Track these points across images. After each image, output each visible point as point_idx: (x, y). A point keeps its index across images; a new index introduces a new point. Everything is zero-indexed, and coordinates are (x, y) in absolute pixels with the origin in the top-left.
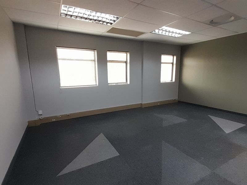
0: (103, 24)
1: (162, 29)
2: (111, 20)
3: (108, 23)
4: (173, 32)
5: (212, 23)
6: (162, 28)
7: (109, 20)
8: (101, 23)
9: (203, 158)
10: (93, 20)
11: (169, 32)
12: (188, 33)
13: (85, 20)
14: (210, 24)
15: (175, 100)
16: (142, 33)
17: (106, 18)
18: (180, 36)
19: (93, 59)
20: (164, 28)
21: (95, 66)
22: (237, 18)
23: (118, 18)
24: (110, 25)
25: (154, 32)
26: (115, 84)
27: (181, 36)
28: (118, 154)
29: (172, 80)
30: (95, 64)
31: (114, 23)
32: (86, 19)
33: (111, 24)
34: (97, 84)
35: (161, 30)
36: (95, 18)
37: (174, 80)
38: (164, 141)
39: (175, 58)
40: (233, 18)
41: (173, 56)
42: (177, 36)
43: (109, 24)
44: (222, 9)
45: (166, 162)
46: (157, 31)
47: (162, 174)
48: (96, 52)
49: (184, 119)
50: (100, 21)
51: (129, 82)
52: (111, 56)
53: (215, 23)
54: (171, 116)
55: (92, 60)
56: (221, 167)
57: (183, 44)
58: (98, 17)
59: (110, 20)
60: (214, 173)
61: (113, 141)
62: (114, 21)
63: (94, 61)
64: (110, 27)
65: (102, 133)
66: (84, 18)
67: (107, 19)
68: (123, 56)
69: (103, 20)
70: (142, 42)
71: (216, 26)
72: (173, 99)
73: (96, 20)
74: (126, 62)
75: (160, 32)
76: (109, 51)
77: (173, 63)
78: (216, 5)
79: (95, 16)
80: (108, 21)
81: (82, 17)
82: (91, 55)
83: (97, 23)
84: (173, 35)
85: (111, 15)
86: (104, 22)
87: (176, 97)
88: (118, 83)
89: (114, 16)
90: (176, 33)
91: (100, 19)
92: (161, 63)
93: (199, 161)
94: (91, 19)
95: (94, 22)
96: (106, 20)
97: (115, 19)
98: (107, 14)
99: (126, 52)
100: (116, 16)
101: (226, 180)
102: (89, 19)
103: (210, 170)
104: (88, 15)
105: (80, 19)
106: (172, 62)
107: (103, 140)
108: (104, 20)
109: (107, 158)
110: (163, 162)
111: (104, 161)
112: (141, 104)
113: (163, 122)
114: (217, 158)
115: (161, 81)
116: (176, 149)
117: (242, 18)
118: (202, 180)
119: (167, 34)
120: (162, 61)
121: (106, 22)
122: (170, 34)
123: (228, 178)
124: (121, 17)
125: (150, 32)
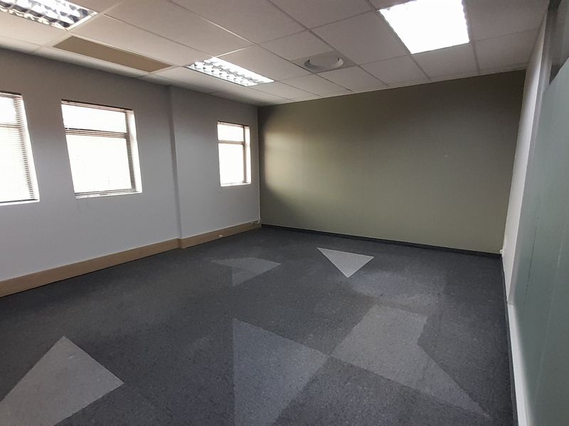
0: (36, 20)
1: (211, 64)
2: (63, 14)
3: (54, 20)
4: (236, 74)
5: (308, 65)
6: (211, 60)
7: (55, 11)
8: (29, 18)
9: (312, 335)
11: (229, 72)
12: (266, 80)
14: (305, 68)
15: (255, 223)
16: (163, 66)
17: (46, 7)
18: (251, 84)
19: (14, 121)
20: (216, 60)
21: (23, 144)
22: (348, 64)
23: (85, 13)
24: (63, 28)
25: (193, 67)
26: (98, 195)
27: (254, 84)
29: (245, 181)
30: (22, 136)
31: (74, 25)
33: (66, 25)
34: (37, 196)
35: (209, 64)
37: (249, 181)
38: (236, 319)
39: (248, 131)
40: (341, 62)
41: (244, 126)
42: (246, 83)
43: (57, 25)
44: (322, 40)
45: (243, 366)
46: (200, 66)
47: (236, 396)
48: (21, 103)
49: (276, 261)
50: (24, 10)
51: (139, 189)
52: (73, 115)
53: (314, 67)
54: (250, 259)
55: (8, 126)
56: (343, 343)
57: (265, 103)
59: (59, 13)
60: (332, 358)
61: (99, 350)
62: (76, 19)
63: (18, 127)
64: (62, 34)
65: (64, 337)
67: (49, 9)
68: (115, 119)
69: (33, 9)
70: (167, 89)
71: (315, 74)
72: (251, 221)
73: (7, 6)
74: (127, 136)
75: (209, 70)
76: (68, 101)
77: (244, 144)
78: (313, 31)
80: (51, 15)
83: (14, 14)
84: (239, 80)
86: (40, 15)
87: (256, 218)
88: (111, 192)
89: (73, 5)
90: (243, 77)
91: (22, 4)
92: (217, 142)
93: (305, 343)
95: (5, 11)
96: (46, 10)
97: (77, 14)
99: (125, 109)
100: (78, 7)
101: (352, 366)
103: (325, 356)
106: (243, 140)
107: (71, 355)
108: (38, 9)
109: (87, 403)
110: (235, 367)
111: (76, 413)
112: (179, 240)
113: (233, 275)
114: (336, 328)
115: (221, 183)
116: (261, 330)
117: (355, 65)
118: (314, 380)
119: (224, 75)
120: (220, 138)
121: (46, 17)
122: (232, 78)
123: (354, 360)
124: (95, 13)
125: (183, 64)
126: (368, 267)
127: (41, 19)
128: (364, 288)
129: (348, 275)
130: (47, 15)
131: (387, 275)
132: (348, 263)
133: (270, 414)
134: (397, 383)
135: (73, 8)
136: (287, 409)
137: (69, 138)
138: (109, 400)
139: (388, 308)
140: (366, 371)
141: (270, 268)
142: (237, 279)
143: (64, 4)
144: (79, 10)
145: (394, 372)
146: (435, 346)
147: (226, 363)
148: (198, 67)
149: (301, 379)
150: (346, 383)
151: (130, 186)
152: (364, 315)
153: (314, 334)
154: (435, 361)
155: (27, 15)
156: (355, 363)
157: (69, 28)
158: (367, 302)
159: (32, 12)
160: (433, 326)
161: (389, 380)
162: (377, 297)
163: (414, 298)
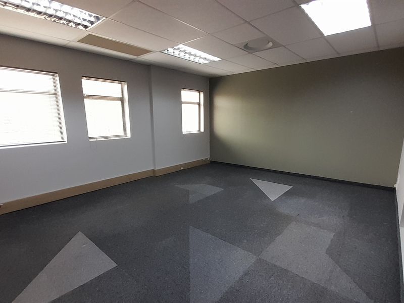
0: (68, 25)
1: (179, 49)
2: (84, 20)
3: (79, 24)
4: (195, 56)
5: (247, 47)
6: (179, 46)
7: (79, 18)
8: (63, 23)
9: (245, 241)
10: (45, 14)
11: (190, 54)
12: (216, 59)
13: (26, 13)
14: (244, 48)
15: (205, 160)
16: (146, 51)
17: (74, 16)
18: (206, 62)
19: (52, 90)
20: (182, 47)
21: (58, 106)
22: (276, 45)
23: (98, 19)
24: (84, 29)
25: (166, 52)
26: (103, 139)
27: (208, 62)
28: (114, 265)
29: (199, 130)
30: (57, 101)
31: (91, 27)
32: (29, 10)
33: (86, 27)
34: (66, 139)
35: (177, 49)
36: (50, 12)
37: (202, 130)
38: (192, 227)
39: (202, 95)
40: (271, 44)
41: (199, 92)
42: (202, 61)
43: (80, 27)
44: (257, 28)
45: (196, 260)
46: (171, 50)
47: (191, 280)
48: (57, 78)
49: (220, 187)
50: (61, 18)
51: (129, 135)
52: (89, 86)
53: (251, 48)
54: (202, 185)
55: (49, 94)
56: (268, 248)
57: (212, 75)
58: (56, 11)
59: (82, 19)
60: (260, 259)
61: (103, 242)
62: (92, 23)
63: (55, 94)
64: (82, 33)
65: (80, 233)
66: (23, 8)
67: (76, 17)
68: (115, 89)
69: (66, 18)
70: (148, 67)
71: (251, 53)
72: (203, 158)
73: (50, 16)
74: (122, 100)
75: (177, 53)
76: (86, 77)
77: (199, 104)
78: (251, 23)
79: (50, 8)
80: (77, 21)
81: (18, 6)
82: (46, 82)
83: (54, 21)
84: (197, 60)
85: (84, 12)
86: (70, 21)
87: (207, 156)
88: (110, 137)
89: (91, 13)
90: (200, 57)
91: (60, 14)
92: (181, 103)
93: (240, 246)
94: (40, 13)
95: (49, 19)
96: (74, 18)
97: (93, 19)
98: (75, 9)
99: (121, 81)
100: (94, 15)
101: (275, 266)
102: (34, 11)
103: (255, 257)
104: (33, 4)
105: (15, 10)
106: (198, 101)
107: (84, 244)
108: (69, 17)
109: (93, 277)
110: (191, 260)
111: (86, 283)
112: (154, 171)
113: (190, 196)
114: (263, 237)
115: (183, 131)
116: (209, 235)
117: (281, 46)
118: (246, 274)
119: (187, 57)
120: (183, 100)
121: (74, 22)
122: (192, 58)
123: (276, 261)
124: (104, 18)
125: (160, 50)
126: (287, 194)
127: (71, 24)
128: (285, 209)
129: (272, 199)
130: (75, 21)
131: (303, 200)
132: (273, 191)
133: (214, 295)
134: (309, 281)
135: (91, 16)
136: (227, 292)
137: (86, 101)
138: (108, 275)
139: (303, 225)
140: (286, 270)
141: (216, 192)
142: (193, 199)
143: (85, 13)
144: (94, 17)
145: (307, 272)
146: (340, 255)
147: (184, 257)
148: (169, 51)
149: (237, 272)
150: (270, 277)
151: (122, 133)
152: (285, 229)
153: (247, 241)
154: (340, 267)
155: (62, 21)
156: (276, 264)
157: (88, 29)
158: (287, 219)
159: (65, 19)
160: (338, 240)
161: (303, 278)
162: (295, 216)
163: (323, 218)
